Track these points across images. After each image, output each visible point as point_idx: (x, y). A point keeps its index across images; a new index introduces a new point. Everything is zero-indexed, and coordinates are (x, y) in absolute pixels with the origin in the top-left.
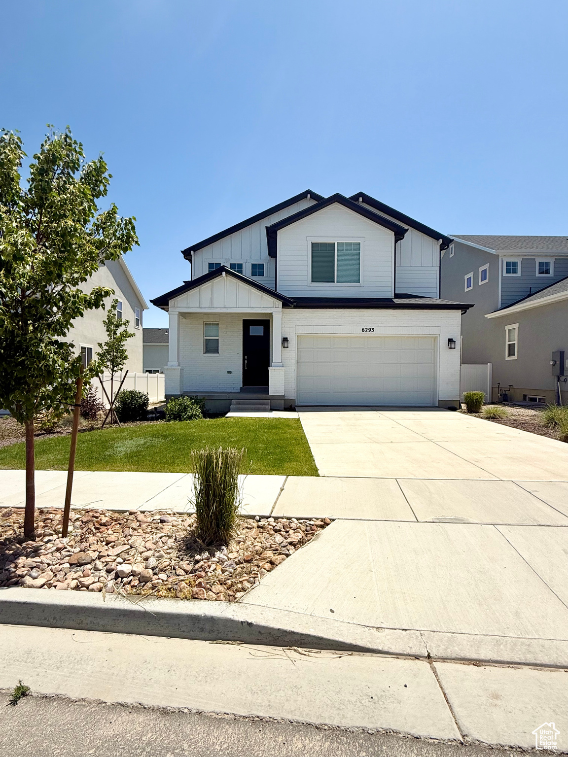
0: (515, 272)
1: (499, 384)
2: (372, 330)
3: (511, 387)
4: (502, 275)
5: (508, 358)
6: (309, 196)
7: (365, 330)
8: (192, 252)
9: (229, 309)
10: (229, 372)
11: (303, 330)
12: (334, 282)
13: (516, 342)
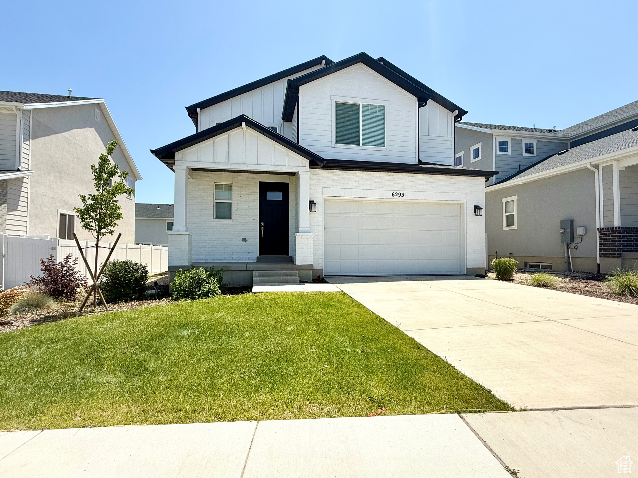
0: (506, 150)
1: (496, 252)
2: (402, 195)
3: (511, 255)
4: (496, 153)
5: (505, 228)
6: (324, 61)
7: (395, 195)
8: (198, 109)
9: (249, 166)
10: (244, 240)
11: (331, 193)
12: (359, 144)
13: (515, 213)
